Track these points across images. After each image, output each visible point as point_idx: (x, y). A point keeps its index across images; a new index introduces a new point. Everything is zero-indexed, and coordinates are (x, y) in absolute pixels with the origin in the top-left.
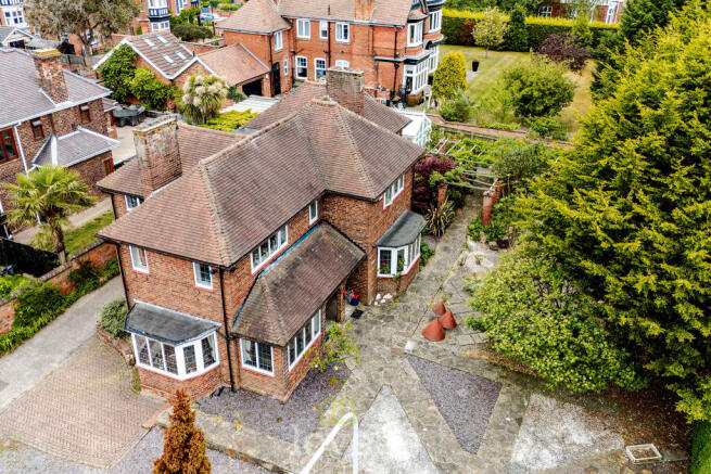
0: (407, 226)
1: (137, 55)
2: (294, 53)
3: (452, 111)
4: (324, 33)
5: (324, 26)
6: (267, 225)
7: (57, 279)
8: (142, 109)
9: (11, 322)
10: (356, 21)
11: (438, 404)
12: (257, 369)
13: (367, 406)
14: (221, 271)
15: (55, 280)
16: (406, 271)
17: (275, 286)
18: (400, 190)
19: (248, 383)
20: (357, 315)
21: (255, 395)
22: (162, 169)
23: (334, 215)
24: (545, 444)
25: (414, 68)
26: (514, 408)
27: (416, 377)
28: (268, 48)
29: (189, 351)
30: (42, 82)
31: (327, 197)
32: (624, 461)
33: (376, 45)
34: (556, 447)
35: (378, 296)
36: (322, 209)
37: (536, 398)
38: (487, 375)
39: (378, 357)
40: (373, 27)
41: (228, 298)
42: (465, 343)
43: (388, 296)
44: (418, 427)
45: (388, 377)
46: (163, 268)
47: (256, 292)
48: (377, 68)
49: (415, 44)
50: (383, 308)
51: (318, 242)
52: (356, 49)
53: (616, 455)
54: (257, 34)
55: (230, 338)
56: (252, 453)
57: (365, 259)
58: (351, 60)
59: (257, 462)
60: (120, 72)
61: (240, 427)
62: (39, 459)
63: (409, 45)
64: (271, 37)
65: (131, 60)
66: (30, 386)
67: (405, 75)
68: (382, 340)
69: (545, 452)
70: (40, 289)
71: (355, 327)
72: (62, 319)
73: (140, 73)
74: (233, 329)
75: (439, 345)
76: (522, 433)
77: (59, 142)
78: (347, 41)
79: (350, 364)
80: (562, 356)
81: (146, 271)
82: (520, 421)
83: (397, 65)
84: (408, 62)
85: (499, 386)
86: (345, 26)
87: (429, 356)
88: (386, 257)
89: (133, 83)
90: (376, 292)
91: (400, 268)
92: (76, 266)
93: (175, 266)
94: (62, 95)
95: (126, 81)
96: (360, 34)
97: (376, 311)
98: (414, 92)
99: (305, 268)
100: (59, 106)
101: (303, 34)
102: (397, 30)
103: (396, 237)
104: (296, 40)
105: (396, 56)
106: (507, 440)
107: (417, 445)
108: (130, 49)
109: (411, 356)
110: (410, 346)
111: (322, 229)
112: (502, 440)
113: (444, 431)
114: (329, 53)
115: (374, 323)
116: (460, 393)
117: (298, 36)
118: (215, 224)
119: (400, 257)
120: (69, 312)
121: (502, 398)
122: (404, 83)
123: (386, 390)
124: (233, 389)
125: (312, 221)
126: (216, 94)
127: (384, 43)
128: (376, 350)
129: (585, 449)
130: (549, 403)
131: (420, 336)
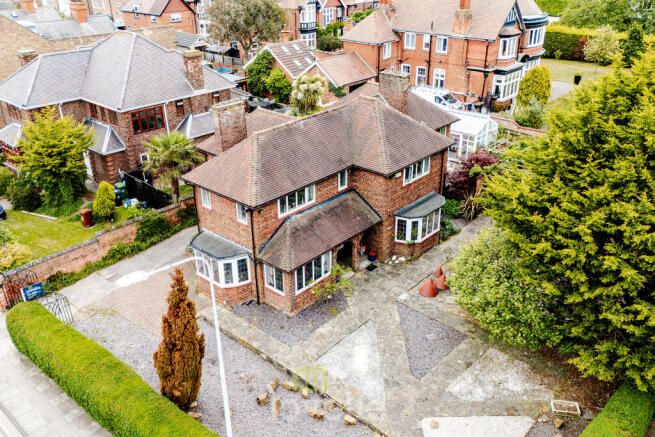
0: (427, 203)
1: (274, 59)
2: (401, 61)
3: (526, 117)
4: (427, 45)
5: (427, 39)
6: (294, 183)
7: (168, 213)
8: (273, 101)
9: (134, 237)
10: (453, 35)
11: (407, 340)
12: (275, 289)
13: (351, 331)
14: (251, 210)
15: (167, 214)
16: (420, 240)
17: (295, 231)
18: (425, 173)
19: (269, 299)
20: (371, 268)
21: (272, 309)
22: (231, 136)
23: (361, 186)
24: (482, 384)
25: (503, 78)
26: (469, 355)
27: (398, 319)
28: (376, 57)
29: (228, 267)
30: (187, 74)
31: (354, 170)
32: (546, 409)
33: (469, 56)
34: (490, 388)
35: (394, 258)
36: (351, 181)
37: (492, 352)
38: (459, 328)
39: (375, 300)
40: (467, 40)
41: (256, 231)
42: (448, 302)
43: (403, 259)
44: (383, 352)
45: (376, 315)
46: (221, 207)
47: (280, 232)
48: (468, 77)
49: (506, 57)
50: (395, 266)
51: (344, 206)
52: (452, 59)
53: (540, 404)
54: (369, 45)
55: (258, 263)
56: (255, 345)
57: (380, 224)
58: (447, 69)
59: (257, 352)
60: (260, 72)
61: (254, 327)
62: (125, 324)
63: (501, 57)
64: (380, 47)
65: (269, 63)
67: (495, 83)
68: (383, 289)
69: (479, 390)
70: (155, 218)
71: (366, 277)
72: (167, 241)
73: (274, 73)
74: (259, 256)
75: (428, 300)
76: (466, 374)
77: (194, 119)
78: (445, 52)
79: (350, 301)
81: (209, 207)
82: (469, 365)
83: (486, 74)
84: (498, 72)
85: (464, 337)
86: (445, 40)
87: (416, 307)
88: (402, 225)
89: (268, 80)
90: (391, 254)
91: (414, 237)
92: (183, 206)
93: (226, 204)
94: (200, 85)
95: (263, 79)
96: (458, 47)
97: (388, 268)
98: (501, 99)
99: (325, 222)
100: (197, 93)
101: (409, 45)
102: (488, 44)
103: (413, 211)
104: (403, 51)
105: (486, 67)
106: (452, 373)
108: (269, 54)
109: (402, 305)
110: (404, 297)
111: (349, 196)
112: (447, 375)
113: (402, 360)
114: (429, 62)
115: (383, 276)
116: (428, 336)
117: (405, 47)
118: (253, 177)
119: (415, 224)
121: (462, 346)
122: (493, 91)
123: (370, 324)
124: (258, 303)
125: (340, 189)
126: (315, 91)
127: (477, 55)
128: (375, 295)
129: (515, 395)
130: (502, 357)
131: (416, 291)
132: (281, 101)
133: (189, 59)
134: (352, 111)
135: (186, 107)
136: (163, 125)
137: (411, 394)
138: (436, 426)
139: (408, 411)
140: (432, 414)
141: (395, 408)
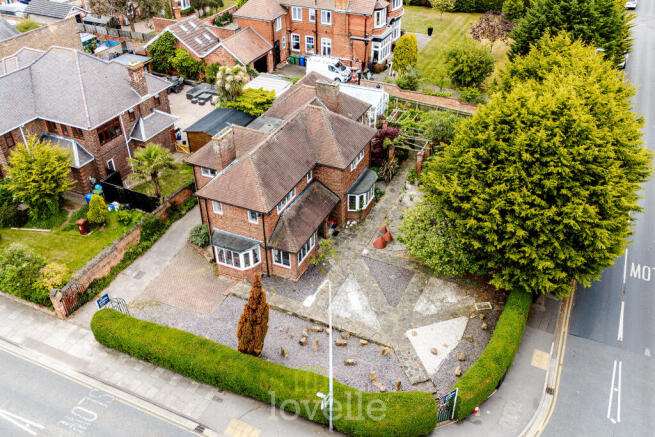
0: (365, 179)
1: (176, 39)
2: (290, 32)
3: (405, 82)
4: (312, 18)
5: (312, 12)
6: (285, 189)
7: (159, 213)
8: (181, 79)
9: (139, 239)
10: (336, 10)
11: (378, 283)
12: (282, 265)
13: (340, 284)
14: (262, 215)
15: (159, 214)
16: (365, 207)
17: (290, 220)
18: (361, 158)
19: (277, 272)
20: (335, 234)
21: (280, 279)
23: (322, 176)
24: (433, 302)
25: (379, 44)
26: (419, 284)
27: (367, 268)
28: (270, 31)
29: (247, 256)
30: (132, 84)
31: (317, 167)
32: (473, 310)
33: (351, 28)
34: (438, 304)
35: (348, 223)
36: (314, 173)
37: (433, 280)
38: (408, 267)
39: (347, 258)
40: (349, 15)
41: (266, 229)
42: (396, 250)
43: (354, 222)
44: (367, 294)
45: (352, 269)
46: (230, 212)
47: (280, 224)
48: (352, 45)
49: (381, 26)
50: (351, 229)
51: (313, 194)
52: (336, 30)
53: (468, 308)
54: (263, 21)
55: (267, 249)
56: (281, 306)
57: (340, 201)
58: (332, 38)
59: (284, 311)
60: (164, 52)
62: (173, 310)
63: (376, 27)
64: (273, 23)
65: (171, 44)
66: (158, 274)
67: (373, 49)
68: (349, 249)
69: (433, 306)
70: (153, 220)
71: (334, 241)
73: (180, 54)
74: (269, 245)
75: (382, 251)
76: (421, 298)
77: (144, 121)
78: (330, 24)
79: (332, 262)
80: (441, 258)
81: (221, 213)
82: (421, 291)
83: (366, 43)
84: (375, 40)
85: (413, 273)
86: (329, 14)
87: (376, 258)
88: (353, 199)
89: (175, 61)
90: (347, 220)
91: (361, 206)
92: (168, 205)
93: (238, 212)
94: (144, 91)
95: (169, 60)
96: (340, 20)
97: (347, 232)
98: (380, 61)
99: (306, 210)
100: (143, 99)
101: (297, 18)
102: (366, 18)
103: (359, 187)
104: (291, 22)
105: (366, 37)
106: (413, 300)
107: (366, 304)
108: (172, 36)
109: (365, 257)
110: (365, 252)
111: (314, 185)
112: (410, 300)
113: (380, 296)
114: (316, 33)
115: (345, 238)
116: (392, 277)
117: (293, 19)
118: (259, 190)
119: (361, 198)
120: (168, 232)
121: (414, 279)
122: (372, 55)
123: (351, 276)
124: (269, 276)
125: (308, 181)
126: (240, 81)
127: (357, 27)
128: (346, 254)
129: (452, 304)
130: (439, 282)
131: (371, 246)
132: (189, 77)
133: (135, 71)
134: (304, 119)
135: (137, 113)
136: (121, 132)
137: (394, 318)
138: (415, 334)
139: (396, 328)
140: (411, 327)
141: (388, 329)
